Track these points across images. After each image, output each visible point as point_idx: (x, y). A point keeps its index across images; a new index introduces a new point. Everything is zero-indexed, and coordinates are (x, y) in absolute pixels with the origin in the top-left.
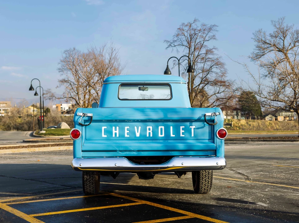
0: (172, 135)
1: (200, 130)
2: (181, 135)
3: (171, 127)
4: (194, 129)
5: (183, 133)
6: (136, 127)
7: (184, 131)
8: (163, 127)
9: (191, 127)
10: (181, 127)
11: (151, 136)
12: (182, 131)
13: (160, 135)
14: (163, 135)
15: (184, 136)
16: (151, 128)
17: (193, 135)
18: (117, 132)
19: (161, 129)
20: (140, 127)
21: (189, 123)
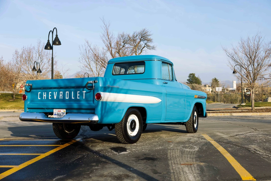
0: (73, 98)
1: (88, 94)
2: (78, 98)
3: (73, 92)
4: (85, 93)
5: (79, 96)
6: (54, 92)
7: (79, 95)
8: (68, 92)
9: (83, 92)
10: (78, 92)
11: (62, 98)
12: (78, 95)
13: (66, 98)
14: (68, 98)
15: (79, 98)
16: (62, 92)
17: (84, 98)
18: (45, 96)
19: (67, 93)
20: (56, 92)
21: (82, 89)
